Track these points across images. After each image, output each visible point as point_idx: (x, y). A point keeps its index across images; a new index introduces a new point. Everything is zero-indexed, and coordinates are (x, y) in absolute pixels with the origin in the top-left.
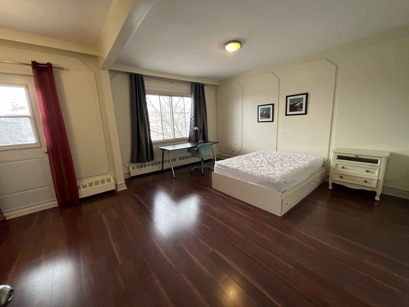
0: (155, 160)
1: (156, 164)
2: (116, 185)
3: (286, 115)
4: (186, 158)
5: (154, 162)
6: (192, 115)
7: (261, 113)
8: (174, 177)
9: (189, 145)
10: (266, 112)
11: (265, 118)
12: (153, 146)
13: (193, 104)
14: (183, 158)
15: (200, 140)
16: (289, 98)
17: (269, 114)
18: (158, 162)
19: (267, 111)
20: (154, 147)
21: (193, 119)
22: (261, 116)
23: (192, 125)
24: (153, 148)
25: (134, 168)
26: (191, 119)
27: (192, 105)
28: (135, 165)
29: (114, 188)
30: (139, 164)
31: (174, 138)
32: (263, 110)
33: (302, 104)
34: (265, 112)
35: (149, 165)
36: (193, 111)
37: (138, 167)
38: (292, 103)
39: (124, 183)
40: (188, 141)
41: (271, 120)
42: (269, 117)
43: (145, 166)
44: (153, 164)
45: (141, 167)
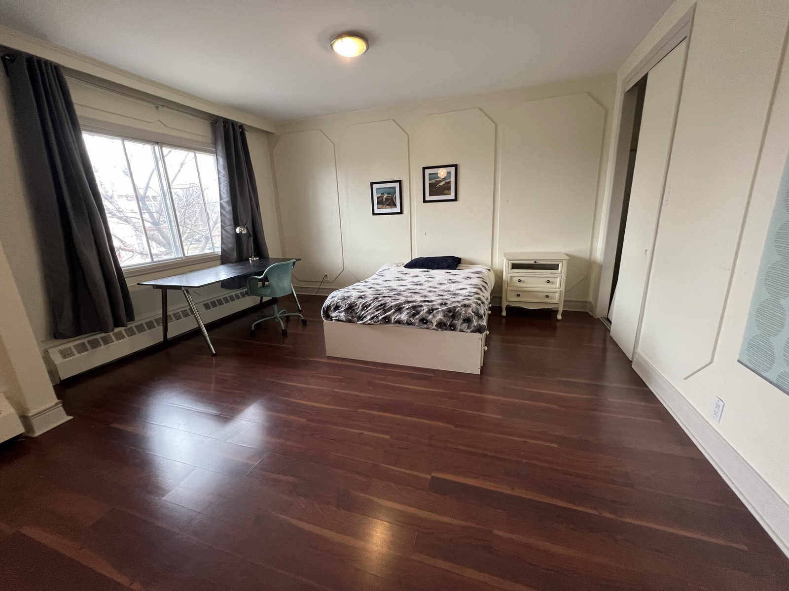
0: (136, 318)
1: (140, 329)
2: (25, 419)
3: (424, 202)
4: (220, 302)
5: (131, 325)
6: (223, 197)
7: (378, 198)
8: (214, 352)
9: (223, 273)
10: (387, 196)
11: (388, 207)
12: (127, 280)
13: (223, 172)
14: (214, 305)
15: (251, 257)
16: (427, 172)
17: (394, 199)
18: (147, 323)
19: (388, 194)
20: (130, 283)
21: (228, 208)
22: (379, 203)
23: (228, 222)
24: (128, 286)
25: (65, 354)
26: (222, 207)
27: (222, 174)
28: (72, 344)
29: (20, 430)
30: (85, 340)
31: (181, 255)
32: (382, 191)
33: (449, 182)
34: (385, 196)
35: (120, 337)
36: (225, 188)
37: (82, 348)
38: (433, 181)
39: (57, 404)
40: (219, 262)
41: (398, 210)
42: (395, 205)
43: (106, 341)
44: (131, 333)
45: (95, 344)
